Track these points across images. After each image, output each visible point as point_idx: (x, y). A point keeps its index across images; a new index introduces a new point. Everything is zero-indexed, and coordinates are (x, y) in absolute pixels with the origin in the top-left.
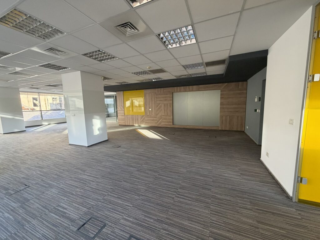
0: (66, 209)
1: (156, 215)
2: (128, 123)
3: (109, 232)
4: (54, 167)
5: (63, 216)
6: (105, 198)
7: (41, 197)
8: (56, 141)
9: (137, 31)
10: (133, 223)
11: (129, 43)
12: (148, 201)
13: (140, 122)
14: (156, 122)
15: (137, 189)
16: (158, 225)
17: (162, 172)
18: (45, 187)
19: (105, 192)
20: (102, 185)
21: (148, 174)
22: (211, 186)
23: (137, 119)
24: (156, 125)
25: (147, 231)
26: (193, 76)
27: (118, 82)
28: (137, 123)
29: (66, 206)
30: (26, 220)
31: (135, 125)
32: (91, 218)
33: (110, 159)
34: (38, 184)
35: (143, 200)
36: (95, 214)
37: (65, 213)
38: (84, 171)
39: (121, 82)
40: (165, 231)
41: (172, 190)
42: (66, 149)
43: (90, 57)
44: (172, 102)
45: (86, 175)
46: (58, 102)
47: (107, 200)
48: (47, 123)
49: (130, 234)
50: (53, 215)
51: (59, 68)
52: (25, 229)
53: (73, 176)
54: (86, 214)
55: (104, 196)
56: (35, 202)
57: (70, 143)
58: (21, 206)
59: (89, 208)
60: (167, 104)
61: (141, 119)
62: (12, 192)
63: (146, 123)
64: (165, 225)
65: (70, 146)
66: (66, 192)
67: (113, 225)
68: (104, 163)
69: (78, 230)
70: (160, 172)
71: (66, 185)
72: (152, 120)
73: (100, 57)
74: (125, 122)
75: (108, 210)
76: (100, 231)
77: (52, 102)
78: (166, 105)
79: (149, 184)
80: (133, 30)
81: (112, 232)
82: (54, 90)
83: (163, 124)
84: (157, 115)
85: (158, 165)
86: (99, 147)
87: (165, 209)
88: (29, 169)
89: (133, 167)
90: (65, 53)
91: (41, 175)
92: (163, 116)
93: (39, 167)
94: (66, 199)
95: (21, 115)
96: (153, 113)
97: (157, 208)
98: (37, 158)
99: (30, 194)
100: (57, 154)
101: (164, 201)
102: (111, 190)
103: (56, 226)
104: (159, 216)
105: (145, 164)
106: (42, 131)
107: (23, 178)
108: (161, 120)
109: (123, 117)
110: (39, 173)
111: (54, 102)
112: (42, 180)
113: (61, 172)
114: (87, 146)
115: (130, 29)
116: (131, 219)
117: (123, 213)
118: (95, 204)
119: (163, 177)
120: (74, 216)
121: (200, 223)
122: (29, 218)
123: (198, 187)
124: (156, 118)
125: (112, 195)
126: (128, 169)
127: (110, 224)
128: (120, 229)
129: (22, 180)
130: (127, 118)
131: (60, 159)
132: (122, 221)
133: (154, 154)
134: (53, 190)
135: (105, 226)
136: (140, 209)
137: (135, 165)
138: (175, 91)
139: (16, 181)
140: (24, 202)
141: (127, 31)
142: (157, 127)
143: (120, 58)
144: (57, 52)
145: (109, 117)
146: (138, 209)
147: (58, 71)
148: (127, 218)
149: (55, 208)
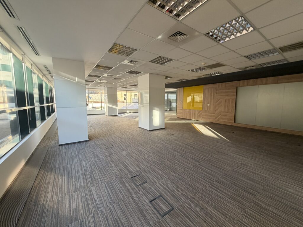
0: (128, 164)
1: (184, 192)
2: (185, 116)
3: (148, 187)
4: (127, 139)
5: (126, 168)
6: (151, 166)
7: (118, 154)
8: (132, 124)
9: (185, 36)
10: (165, 189)
11: (181, 47)
12: (181, 180)
13: (197, 117)
14: (214, 118)
15: (175, 168)
16: (183, 198)
17: (203, 163)
18: (121, 149)
19: (152, 163)
20: (151, 158)
21: (189, 160)
22: (259, 193)
23: (195, 114)
24: (214, 121)
25: (173, 198)
26: (265, 66)
27: (178, 79)
28: (194, 117)
29: (128, 163)
30: (110, 163)
31: (191, 119)
32: (140, 175)
33: (163, 143)
34: (118, 147)
35: (177, 177)
36: (143, 173)
37: (127, 167)
38: (143, 146)
39: (181, 79)
40: (187, 205)
41: (207, 180)
42: (136, 130)
43: (154, 62)
44: (235, 98)
45: (144, 149)
46: (137, 97)
47: (152, 168)
48: (129, 112)
49: (160, 194)
50: (121, 165)
51: (137, 73)
52: (108, 167)
53: (136, 147)
54: (138, 171)
55: (151, 165)
56: (115, 155)
57: (139, 126)
58: (109, 156)
59: (140, 169)
60: (229, 100)
61: (198, 114)
62: (107, 148)
63: (203, 118)
64: (189, 201)
65: (139, 128)
66: (130, 156)
67: (151, 184)
68: (157, 144)
69: (132, 178)
70: (202, 163)
71: (131, 152)
72: (210, 116)
73: (161, 62)
74: (183, 115)
75: (151, 174)
76: (143, 184)
77: (134, 97)
78: (227, 101)
79: (187, 169)
80: (182, 36)
81: (149, 187)
82: (135, 88)
83: (222, 121)
84: (215, 111)
85: (202, 156)
86: (157, 132)
87: (194, 191)
88: (116, 137)
89: (178, 152)
90: (139, 62)
91: (120, 142)
92: (223, 112)
93: (120, 138)
94: (129, 159)
95: (117, 105)
96: (212, 109)
97: (186, 187)
98: (120, 132)
99: (114, 151)
100: (131, 132)
101: (196, 185)
102: (156, 163)
103: (122, 171)
104: (186, 193)
105: (189, 153)
106: (126, 117)
107: (112, 142)
108: (219, 117)
109: (181, 111)
110: (120, 141)
111: (136, 97)
112: (120, 145)
113: (130, 143)
114: (149, 130)
115: (179, 37)
116: (164, 186)
117: (160, 180)
118: (144, 168)
119: (202, 167)
120: (131, 169)
121: (225, 216)
122: (111, 162)
123: (240, 188)
124: (214, 114)
125: (156, 166)
126: (173, 153)
127: (150, 183)
128: (155, 189)
129: (112, 143)
130: (185, 112)
131: (132, 136)
132: (158, 184)
133: (201, 146)
134: (124, 152)
135: (146, 182)
136: (173, 183)
137: (180, 151)
138: (241, 86)
139: (109, 142)
140: (111, 154)
141: (177, 38)
142: (214, 123)
143: (176, 59)
144: (135, 62)
145: (171, 110)
146: (172, 182)
147: (136, 75)
148: (161, 184)
149: (123, 162)
